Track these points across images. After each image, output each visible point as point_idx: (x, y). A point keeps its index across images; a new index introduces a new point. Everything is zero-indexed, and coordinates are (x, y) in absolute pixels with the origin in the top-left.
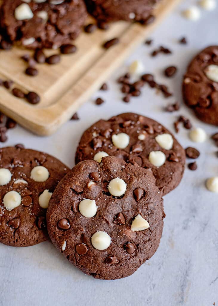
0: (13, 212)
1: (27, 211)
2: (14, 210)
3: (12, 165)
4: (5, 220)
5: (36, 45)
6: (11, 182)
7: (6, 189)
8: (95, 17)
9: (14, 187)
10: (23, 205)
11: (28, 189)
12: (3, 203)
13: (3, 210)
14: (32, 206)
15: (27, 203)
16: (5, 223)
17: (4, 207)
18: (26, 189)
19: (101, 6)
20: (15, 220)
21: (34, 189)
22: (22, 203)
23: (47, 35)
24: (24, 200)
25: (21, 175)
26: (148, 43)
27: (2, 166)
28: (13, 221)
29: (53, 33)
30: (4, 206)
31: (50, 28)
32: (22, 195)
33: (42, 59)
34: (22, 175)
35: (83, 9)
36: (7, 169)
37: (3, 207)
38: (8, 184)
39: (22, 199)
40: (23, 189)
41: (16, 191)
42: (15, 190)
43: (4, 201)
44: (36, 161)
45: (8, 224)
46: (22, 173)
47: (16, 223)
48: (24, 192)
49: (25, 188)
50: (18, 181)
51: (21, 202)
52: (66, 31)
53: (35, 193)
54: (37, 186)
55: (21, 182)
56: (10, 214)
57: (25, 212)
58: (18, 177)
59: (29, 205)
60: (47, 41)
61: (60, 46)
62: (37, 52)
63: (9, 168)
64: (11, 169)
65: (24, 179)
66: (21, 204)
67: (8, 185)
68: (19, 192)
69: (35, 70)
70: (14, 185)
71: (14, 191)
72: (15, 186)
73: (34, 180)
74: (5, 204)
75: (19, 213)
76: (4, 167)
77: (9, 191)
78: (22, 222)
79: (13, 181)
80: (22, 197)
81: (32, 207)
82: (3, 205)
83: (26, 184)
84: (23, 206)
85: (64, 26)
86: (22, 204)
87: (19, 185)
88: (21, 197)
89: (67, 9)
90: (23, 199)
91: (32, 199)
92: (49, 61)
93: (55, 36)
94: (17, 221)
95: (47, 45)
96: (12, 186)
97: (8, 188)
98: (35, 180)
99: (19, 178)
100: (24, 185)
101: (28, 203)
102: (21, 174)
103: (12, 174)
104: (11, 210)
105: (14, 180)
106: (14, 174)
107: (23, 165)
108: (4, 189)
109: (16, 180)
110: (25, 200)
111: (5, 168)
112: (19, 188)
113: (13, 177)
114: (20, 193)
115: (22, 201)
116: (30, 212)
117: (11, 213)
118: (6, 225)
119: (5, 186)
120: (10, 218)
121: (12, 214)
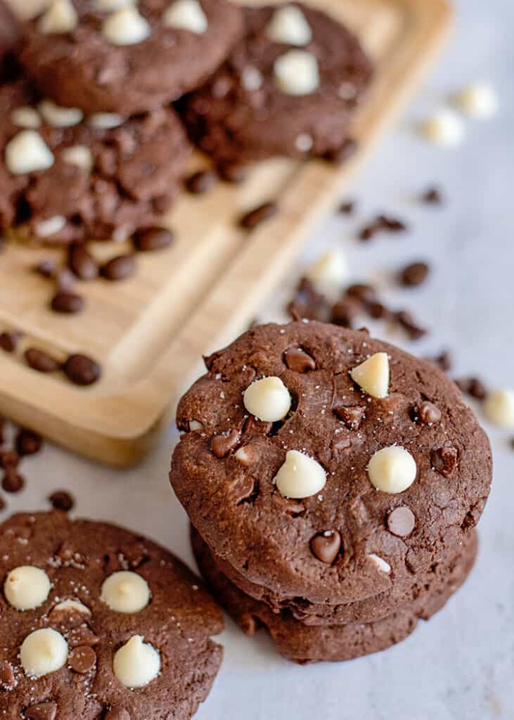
0: (43, 684)
1: (79, 686)
2: (46, 679)
3: (55, 560)
4: (18, 702)
5: (69, 234)
6: (46, 605)
7: (33, 621)
8: (208, 153)
9: (52, 617)
10: (70, 667)
11: (89, 627)
12: (18, 656)
13: (16, 675)
14: (94, 673)
15: (81, 663)
16: (18, 711)
17: (19, 667)
18: (83, 628)
19: (222, 123)
20: (43, 705)
21: (107, 632)
22: (69, 663)
23: (96, 206)
24: (75, 655)
25: (76, 590)
26: (346, 209)
27: (29, 558)
28: (38, 709)
29: (109, 201)
30: (21, 666)
31: (103, 187)
32: (72, 641)
33: (89, 270)
34: (80, 589)
35: (177, 136)
36: (41, 568)
37: (16, 668)
38: (37, 609)
39: (69, 653)
40: (75, 625)
41: (58, 629)
42: (54, 626)
43: (22, 652)
44: (121, 557)
45: (24, 715)
46: (79, 585)
47: (46, 715)
48: (77, 635)
49: (82, 623)
50: (67, 605)
51: (68, 660)
52: (144, 193)
53: (106, 639)
54: (113, 624)
55: (73, 608)
56: (33, 689)
57: (74, 687)
58: (68, 594)
59: (85, 671)
60: (98, 222)
61: (133, 233)
62: (74, 254)
63: (47, 568)
64: (52, 571)
65: (83, 602)
66: (67, 665)
67: (38, 611)
68: (66, 633)
69: (76, 298)
70: (54, 614)
71: (54, 629)
72: (56, 616)
73: (108, 607)
74: (22, 661)
75: (57, 688)
76: (34, 563)
77: (38, 628)
78: (63, 711)
79: (53, 604)
80: (72, 648)
81: (94, 676)
82: (17, 662)
83: (85, 615)
84: (72, 670)
85: (138, 181)
86: (69, 665)
87: (67, 614)
88: (69, 645)
89: (139, 139)
90: (72, 653)
91: (97, 654)
92: (107, 272)
93: (118, 208)
94: (49, 709)
95: (98, 233)
96: (48, 616)
97: (36, 620)
98: (111, 608)
99: (71, 596)
100: (79, 617)
101: (83, 664)
102: (75, 585)
103: (53, 585)
104: (36, 679)
105: (57, 599)
106: (57, 585)
107: (83, 563)
108: (27, 620)
109: (62, 600)
110: (78, 656)
111: (37, 566)
112: (66, 622)
113: (55, 593)
114: (66, 635)
115: (69, 657)
116: (87, 689)
117: (36, 686)
118: (18, 715)
119: (29, 612)
120: (32, 699)
121: (39, 689)
